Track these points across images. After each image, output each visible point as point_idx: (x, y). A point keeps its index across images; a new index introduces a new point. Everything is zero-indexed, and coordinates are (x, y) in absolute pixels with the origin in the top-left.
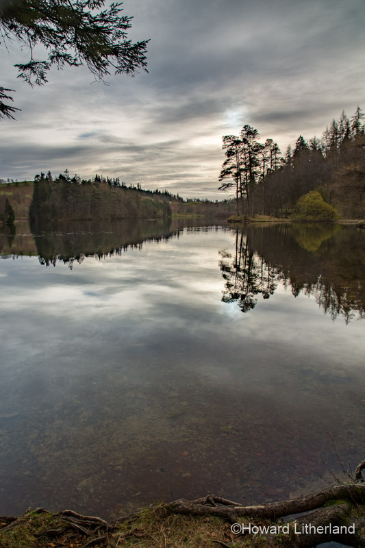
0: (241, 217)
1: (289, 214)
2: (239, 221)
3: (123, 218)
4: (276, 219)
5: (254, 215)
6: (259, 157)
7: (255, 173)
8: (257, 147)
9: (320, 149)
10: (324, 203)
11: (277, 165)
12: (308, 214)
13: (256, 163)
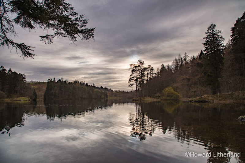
0: (139, 98)
1: (159, 96)
2: (137, 100)
3: (86, 99)
4: (154, 99)
5: (144, 97)
6: (146, 73)
7: (144, 79)
8: (144, 68)
9: (171, 69)
10: (174, 92)
11: (153, 76)
12: (167, 96)
13: (144, 75)
